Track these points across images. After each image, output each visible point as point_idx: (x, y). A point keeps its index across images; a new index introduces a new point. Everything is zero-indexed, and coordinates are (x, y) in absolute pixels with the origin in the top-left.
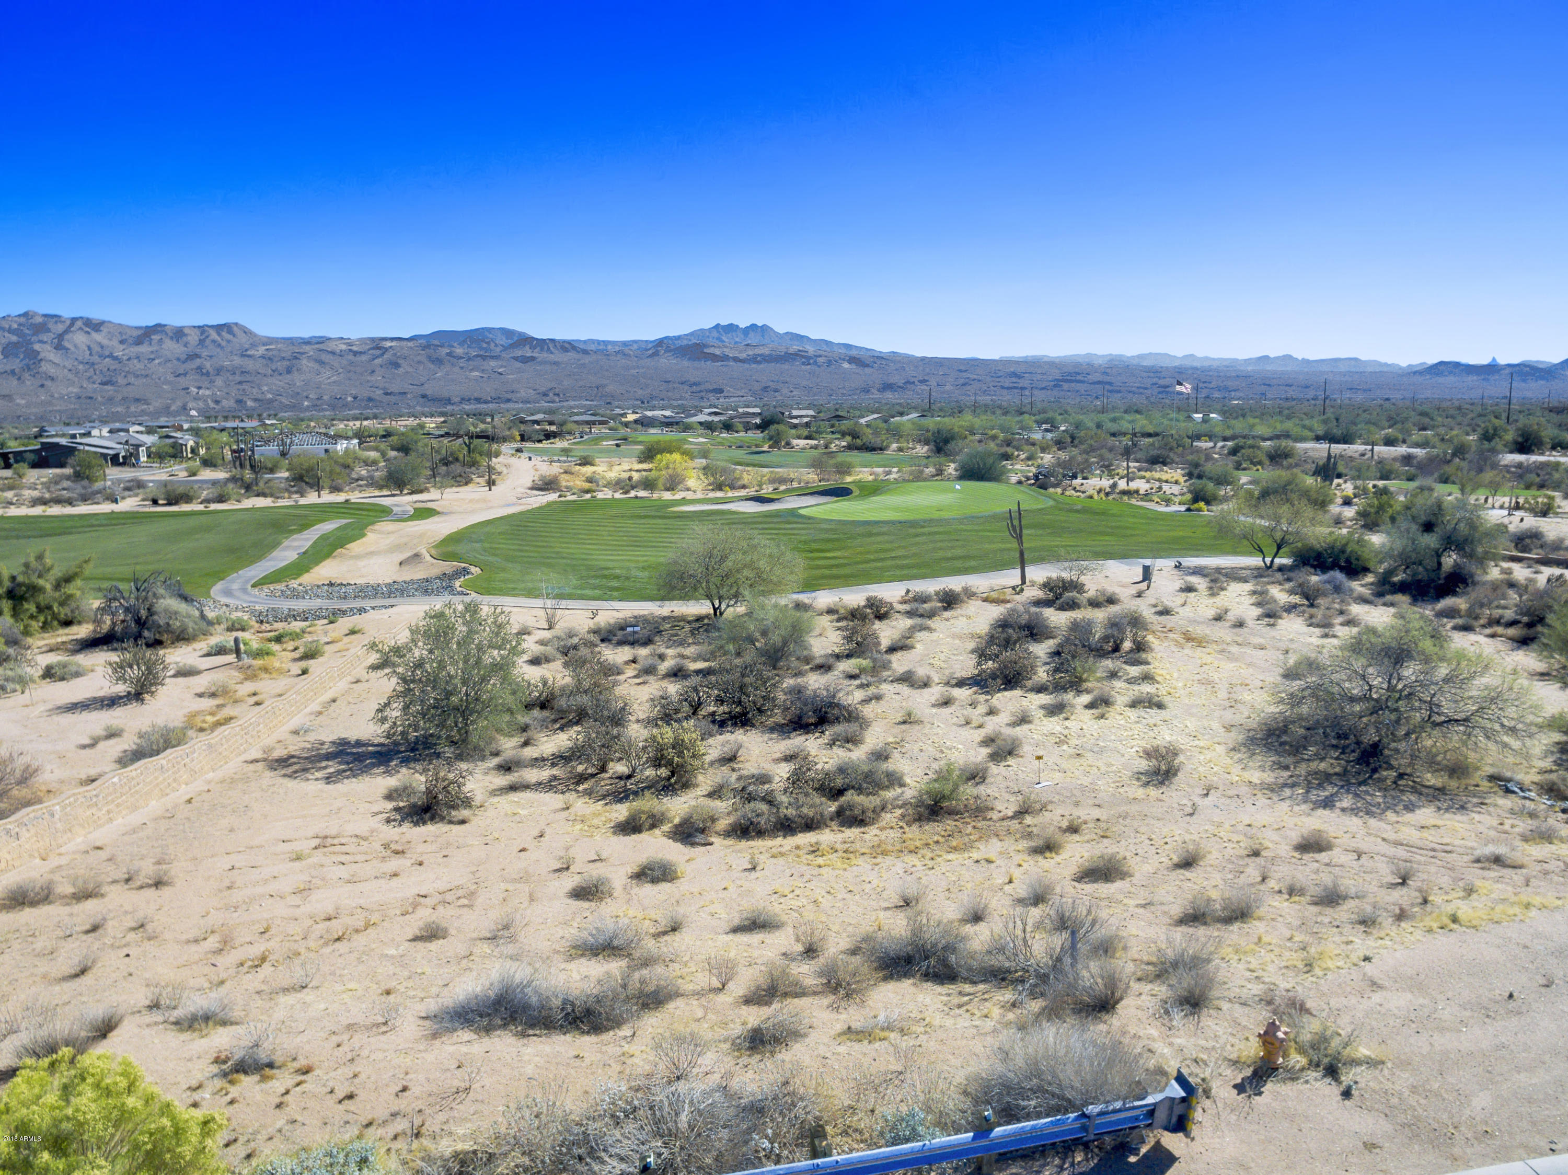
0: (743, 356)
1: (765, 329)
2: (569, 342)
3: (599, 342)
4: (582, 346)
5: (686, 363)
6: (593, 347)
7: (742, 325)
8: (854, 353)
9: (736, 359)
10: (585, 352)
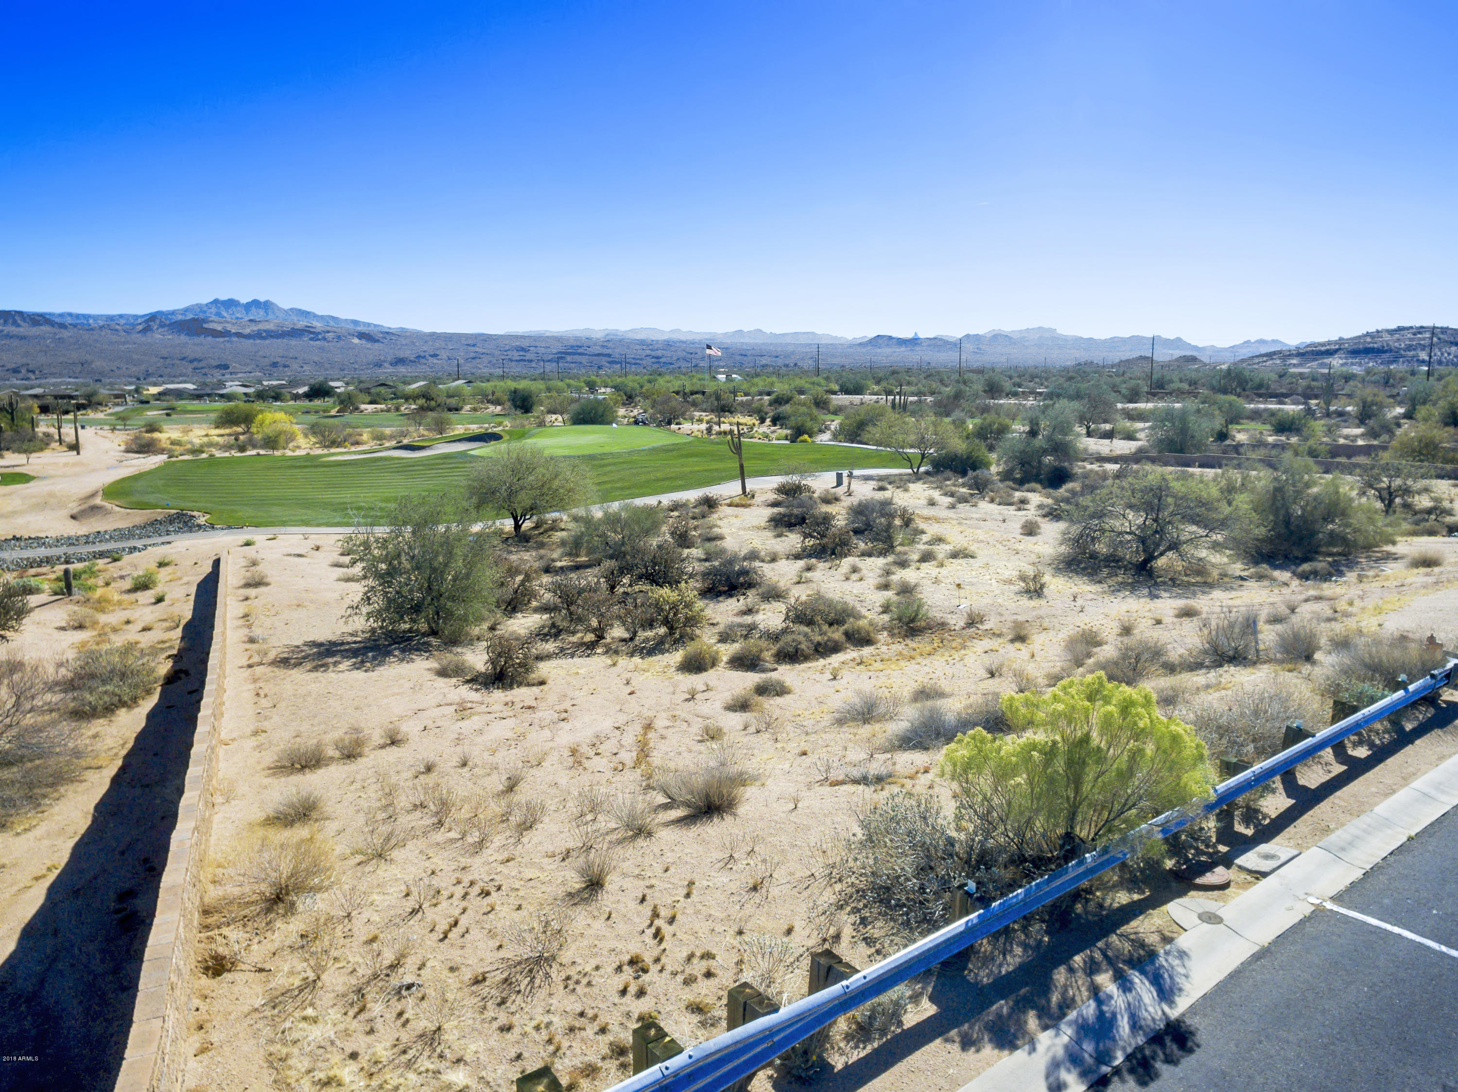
0: (247, 331)
1: (266, 306)
3: (78, 316)
4: (58, 320)
5: (183, 338)
6: (69, 320)
7: (244, 300)
9: (238, 335)
10: (62, 326)
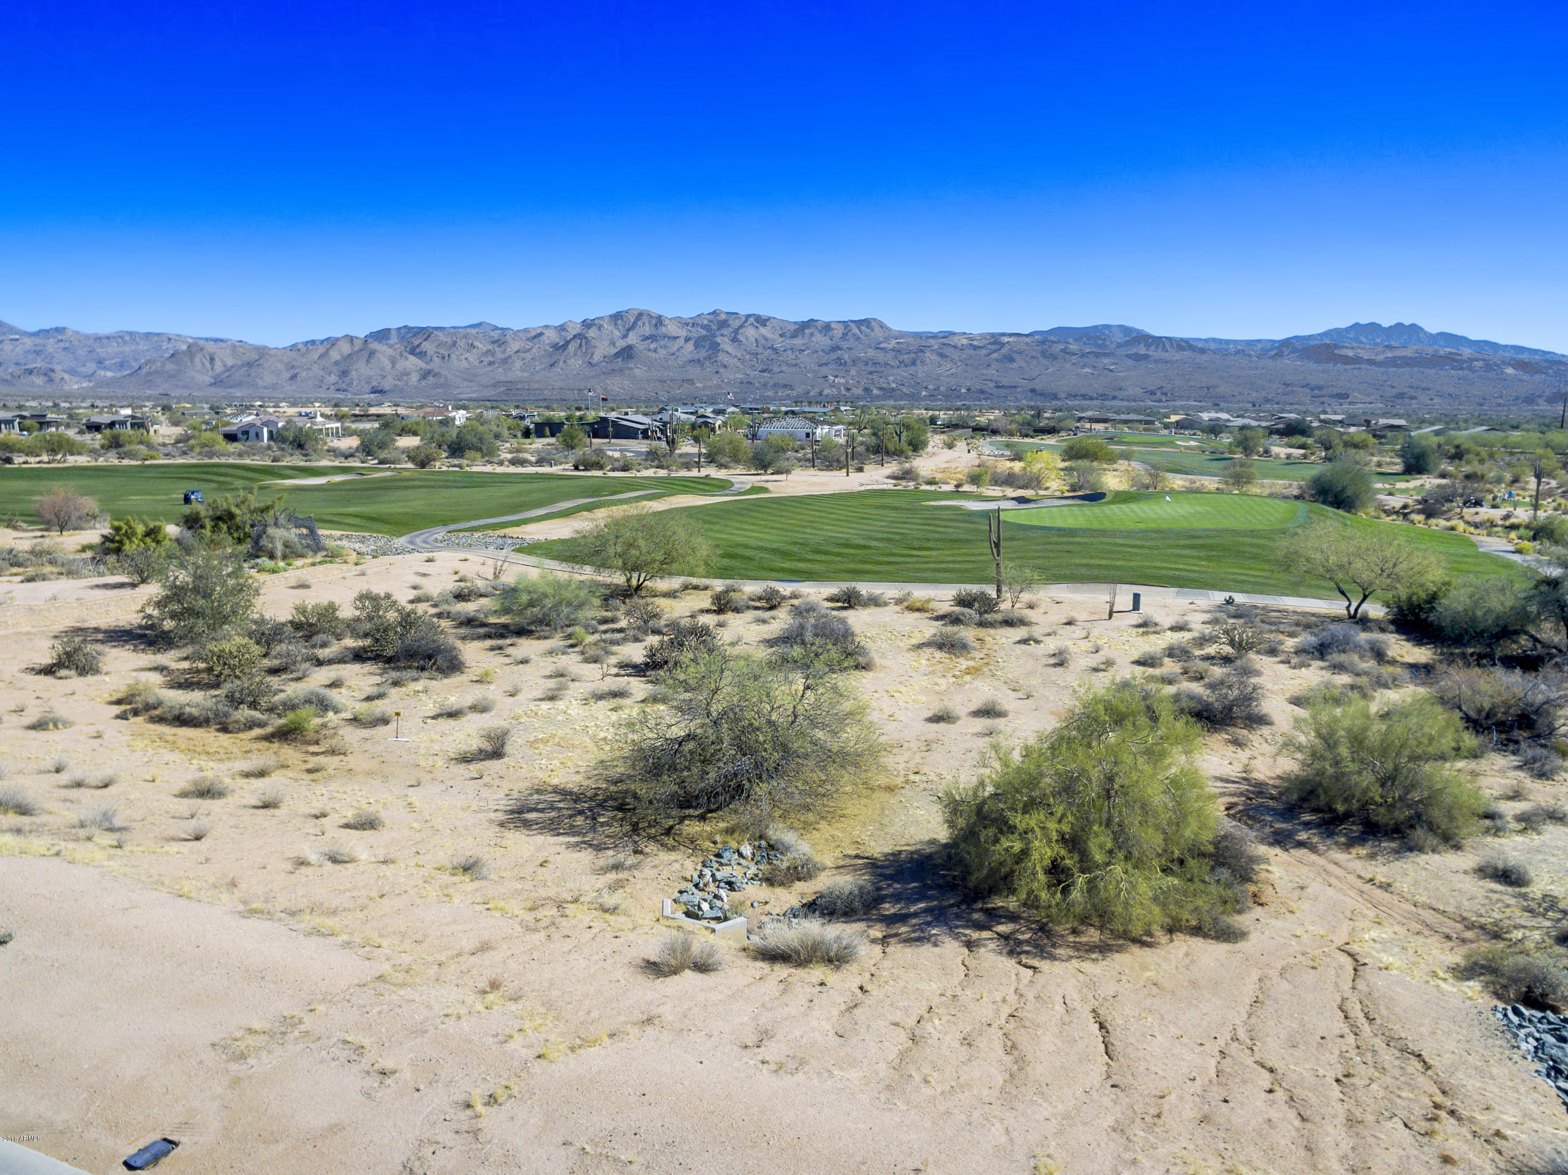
0: (1381, 358)
1: (1414, 329)
2: (1186, 341)
3: (1220, 341)
4: (1200, 345)
5: (1312, 365)
6: (1213, 346)
7: (1386, 324)
8: (1525, 357)
9: (1371, 362)
10: (1203, 351)
